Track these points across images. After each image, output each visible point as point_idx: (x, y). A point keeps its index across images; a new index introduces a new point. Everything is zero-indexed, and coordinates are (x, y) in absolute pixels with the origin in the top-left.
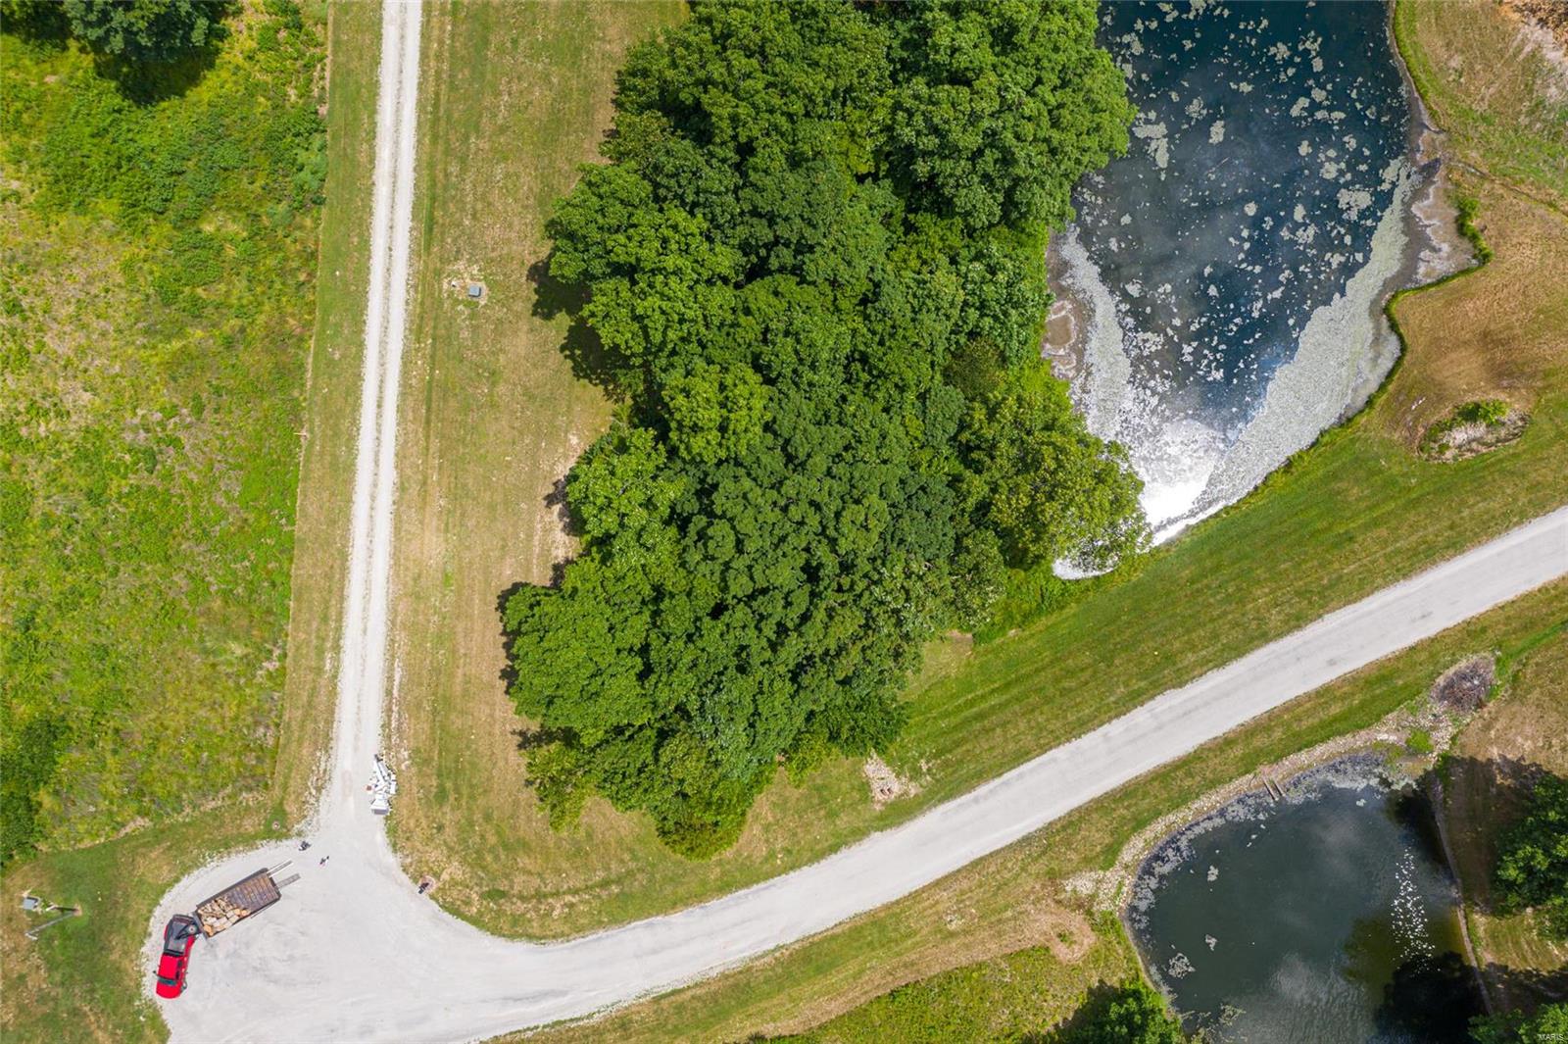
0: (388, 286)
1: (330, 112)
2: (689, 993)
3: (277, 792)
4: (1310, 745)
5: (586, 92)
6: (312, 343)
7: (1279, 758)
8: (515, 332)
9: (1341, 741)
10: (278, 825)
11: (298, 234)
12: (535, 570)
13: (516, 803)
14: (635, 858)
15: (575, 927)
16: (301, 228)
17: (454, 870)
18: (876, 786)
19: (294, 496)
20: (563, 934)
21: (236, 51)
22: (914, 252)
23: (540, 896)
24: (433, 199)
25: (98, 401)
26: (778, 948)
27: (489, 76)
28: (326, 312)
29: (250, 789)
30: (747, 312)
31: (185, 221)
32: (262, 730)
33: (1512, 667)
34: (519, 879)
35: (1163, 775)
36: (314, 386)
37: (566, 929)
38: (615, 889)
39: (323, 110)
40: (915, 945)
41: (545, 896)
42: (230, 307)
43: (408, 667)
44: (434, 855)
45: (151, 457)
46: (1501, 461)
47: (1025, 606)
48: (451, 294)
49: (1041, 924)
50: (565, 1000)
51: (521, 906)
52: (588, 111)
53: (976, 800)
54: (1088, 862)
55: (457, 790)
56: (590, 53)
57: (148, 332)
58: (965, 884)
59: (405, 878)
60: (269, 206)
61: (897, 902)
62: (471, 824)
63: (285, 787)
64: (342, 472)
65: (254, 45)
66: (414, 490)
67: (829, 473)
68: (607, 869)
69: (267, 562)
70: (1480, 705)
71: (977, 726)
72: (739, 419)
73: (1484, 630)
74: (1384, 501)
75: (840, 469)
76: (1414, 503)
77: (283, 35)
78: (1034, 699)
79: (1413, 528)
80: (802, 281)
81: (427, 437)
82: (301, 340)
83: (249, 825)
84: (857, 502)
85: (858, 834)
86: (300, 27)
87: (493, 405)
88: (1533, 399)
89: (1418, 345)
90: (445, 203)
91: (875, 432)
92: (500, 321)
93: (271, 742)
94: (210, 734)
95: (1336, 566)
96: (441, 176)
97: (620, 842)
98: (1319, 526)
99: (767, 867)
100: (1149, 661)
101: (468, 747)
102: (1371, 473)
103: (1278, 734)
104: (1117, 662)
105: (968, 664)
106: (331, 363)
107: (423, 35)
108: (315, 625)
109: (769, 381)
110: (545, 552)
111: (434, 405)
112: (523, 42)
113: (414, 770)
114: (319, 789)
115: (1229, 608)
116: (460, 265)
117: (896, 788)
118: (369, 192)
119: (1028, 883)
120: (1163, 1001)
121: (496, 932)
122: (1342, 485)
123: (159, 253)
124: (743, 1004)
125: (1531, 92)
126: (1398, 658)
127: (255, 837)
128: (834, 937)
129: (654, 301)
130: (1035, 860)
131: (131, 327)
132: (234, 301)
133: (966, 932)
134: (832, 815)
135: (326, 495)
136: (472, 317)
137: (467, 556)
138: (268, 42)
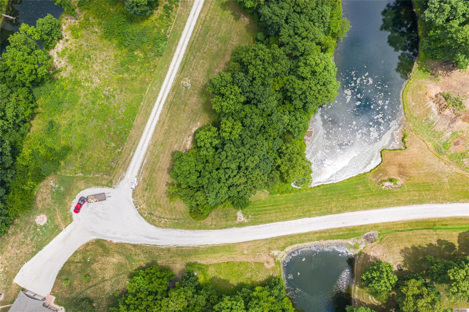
0: (170, 78)
2: (185, 248)
3: (112, 177)
4: (333, 239)
5: (225, 51)
6: (150, 85)
7: (326, 240)
8: (194, 97)
9: (340, 240)
10: (110, 184)
11: (154, 61)
12: (181, 148)
13: (161, 196)
14: (182, 216)
15: (165, 226)
16: (155, 60)
17: (144, 206)
18: (238, 218)
19: (136, 116)
20: (162, 227)
21: (154, 17)
22: (282, 109)
23: (160, 217)
24: (185, 63)
25: (100, 82)
26: (207, 245)
27: (206, 41)
28: (155, 79)
29: (106, 175)
30: (244, 111)
31: (132, 50)
32: (113, 163)
33: (382, 236)
34: (157, 212)
35: (300, 235)
36: (147, 94)
37: (163, 226)
38: (176, 221)
39: (168, 36)
40: (235, 254)
41: (161, 218)
42: (135, 72)
43: (148, 160)
44: (141, 201)
45: (108, 98)
46: (394, 192)
47: (283, 190)
48: (183, 84)
49: (264, 258)
50: (158, 241)
51: (155, 218)
52: (224, 55)
53: (259, 227)
54: (278, 248)
55: (150, 189)
56: (229, 43)
57: (116, 71)
58: (250, 244)
59: (133, 204)
60: (150, 53)
61: (235, 243)
62: (151, 197)
63: (114, 177)
64: (148, 114)
65: (158, 17)
66: (161, 123)
67: (249, 149)
68: (176, 216)
69: (126, 128)
70: (372, 242)
71: (264, 212)
72: (234, 132)
73: (378, 227)
74: (366, 193)
75: (252, 149)
76: (372, 195)
77: (165, 17)
78: (278, 210)
79: (371, 200)
80: (257, 108)
81: (168, 113)
82: (148, 83)
83: (104, 182)
84: (253, 156)
85: (231, 226)
86: (169, 17)
87: (184, 111)
88: (406, 181)
89: (385, 162)
90: (188, 64)
91: (261, 143)
92: (191, 93)
93: (114, 166)
94: (102, 160)
95: (351, 203)
96: (189, 58)
97: (181, 212)
98: (351, 193)
99: (210, 227)
100: (305, 210)
101: (155, 181)
102: (366, 186)
103: (327, 234)
104: (298, 208)
105: (267, 199)
106: (152, 90)
107: (194, 27)
108: (131, 145)
109: (243, 126)
110: (185, 146)
111: (171, 107)
112: (215, 36)
113: (142, 182)
114: (121, 180)
115: (325, 204)
116: (187, 79)
117: (243, 219)
118: (172, 57)
119: (264, 248)
120: (284, 283)
121: (149, 222)
122: (359, 186)
123: (123, 55)
124: (195, 254)
125: (427, 116)
126: (358, 227)
127: (104, 185)
128: (219, 246)
129: (225, 103)
130: (267, 244)
131: (113, 69)
132: (136, 70)
133: (247, 255)
134: (227, 221)
135: (142, 118)
136: (186, 90)
137: (168, 141)
138: (161, 18)
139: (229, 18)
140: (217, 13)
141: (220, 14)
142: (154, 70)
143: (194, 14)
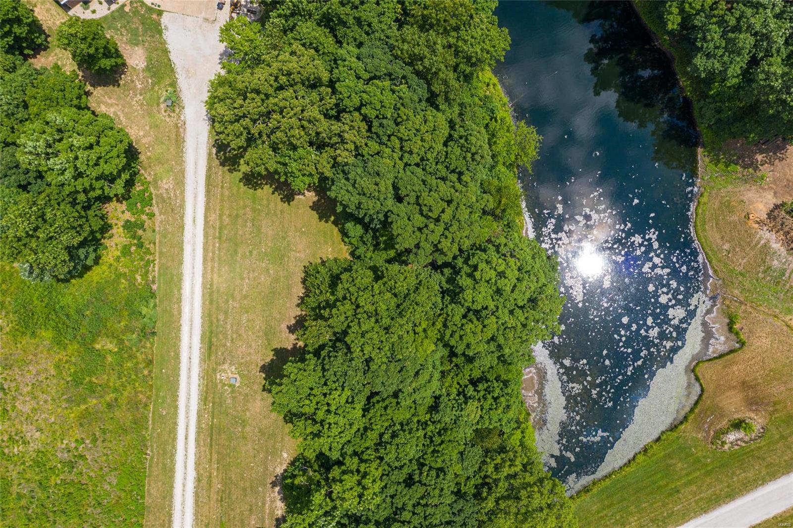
0: (189, 377)
1: (159, 287)
5: (287, 278)
6: (151, 407)
8: (254, 400)
11: (143, 350)
12: (267, 521)
16: (144, 347)
19: (144, 485)
21: (110, 256)
24: (211, 332)
25: (43, 437)
27: (238, 270)
28: (158, 390)
36: (153, 429)
39: (154, 287)
42: (110, 387)
45: (71, 465)
46: (752, 450)
48: (221, 381)
52: (289, 287)
56: (289, 258)
57: (69, 401)
60: (128, 335)
64: (169, 472)
65: (119, 253)
66: (204, 481)
74: (694, 471)
76: (708, 473)
77: (133, 248)
79: (710, 486)
81: (211, 454)
82: (146, 405)
86: (142, 245)
87: (244, 438)
88: (768, 417)
89: (710, 388)
90: (217, 334)
92: (247, 395)
95: (671, 506)
96: (215, 321)
98: (661, 483)
102: (688, 456)
106: (161, 416)
107: (204, 249)
110: (272, 512)
111: (214, 437)
112: (255, 252)
116: (226, 366)
118: (178, 329)
122: (673, 461)
123: (74, 359)
125: (764, 262)
131: (59, 398)
132: (111, 384)
135: (160, 484)
136: (233, 392)
137: (232, 514)
138: (126, 251)
139: (272, 205)
140: (242, 203)
141: (248, 202)
142: (150, 372)
143: (194, 221)
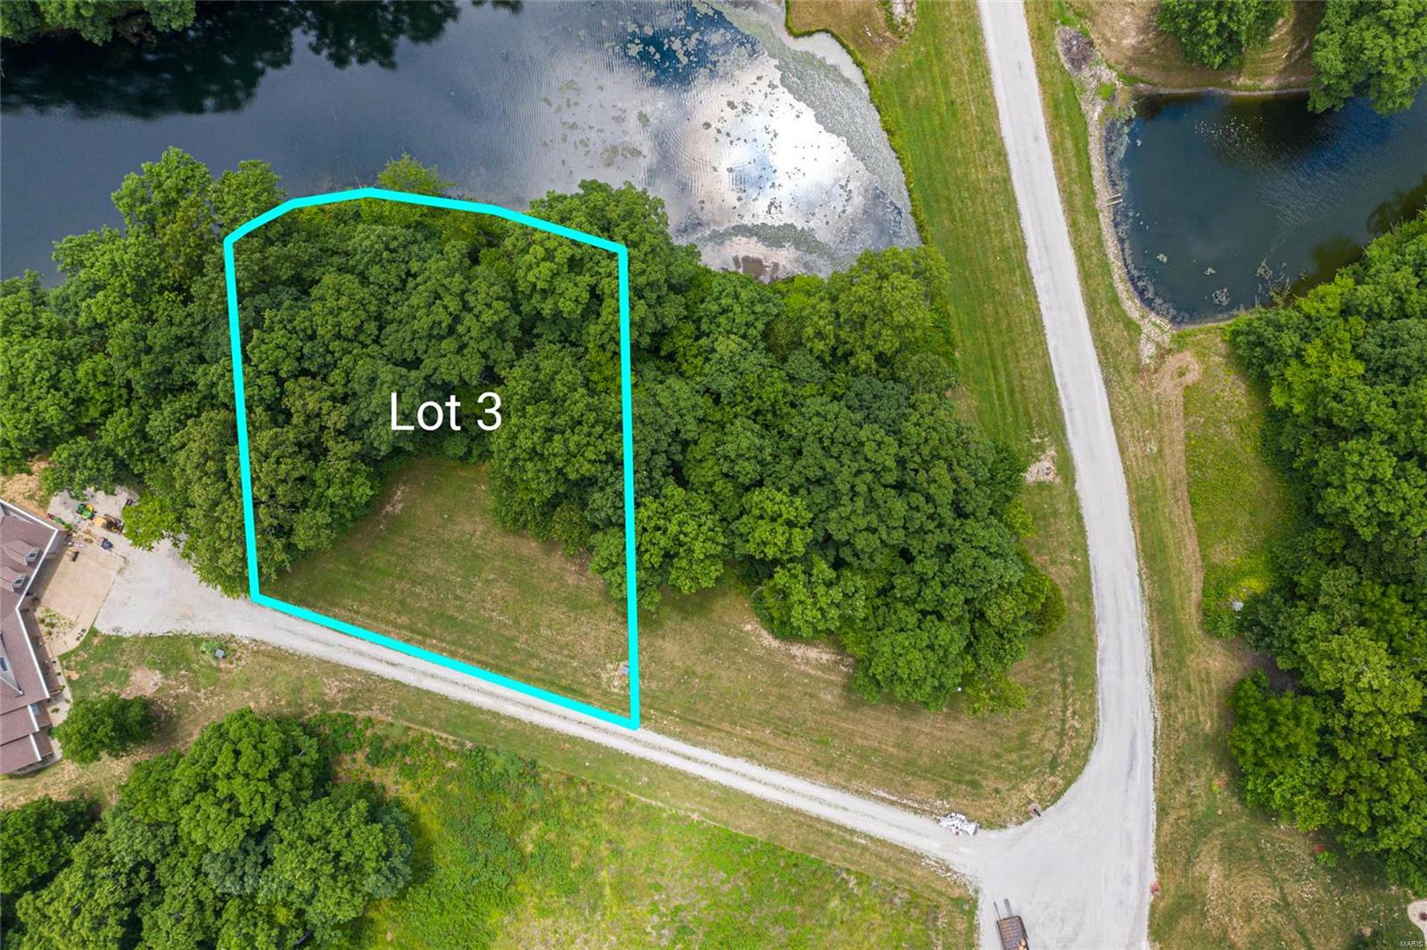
0: (606, 731)
1: (471, 740)
2: (1156, 646)
3: (943, 900)
4: (1089, 168)
5: (506, 557)
6: (632, 795)
7: (1093, 192)
8: (662, 649)
9: (1092, 146)
10: (966, 905)
11: (551, 785)
13: (992, 733)
14: (1051, 660)
15: (1090, 713)
16: (548, 782)
17: (1029, 789)
18: (1042, 478)
19: (737, 835)
20: (1093, 724)
21: (410, 796)
23: (1062, 733)
24: (552, 683)
26: (1140, 575)
27: (477, 623)
28: (612, 779)
29: (936, 919)
31: (522, 862)
32: (896, 900)
33: (1070, 14)
34: (1046, 745)
35: (1085, 276)
36: (662, 801)
37: (1090, 721)
38: (1070, 679)
39: (469, 745)
40: (1161, 478)
41: (1063, 730)
42: (591, 846)
43: (878, 785)
44: (1015, 801)
45: (684, 930)
47: (942, 341)
48: (623, 688)
49: (1168, 387)
50: (1140, 734)
51: (1066, 748)
52: (520, 559)
53: (1071, 410)
54: (1133, 343)
55: (973, 773)
56: (479, 547)
57: (594, 909)
58: (1127, 433)
59: (1026, 825)
60: (527, 801)
61: (1128, 483)
62: (999, 769)
63: (940, 894)
64: (728, 796)
65: (409, 783)
66: (755, 749)
68: (1054, 681)
69: (778, 865)
70: (1091, 43)
71: (1018, 396)
73: (1040, 28)
74: (931, 72)
76: (939, 53)
77: (408, 760)
78: (1008, 352)
79: (955, 58)
80: (696, 443)
81: (719, 730)
82: (628, 801)
83: (961, 926)
85: (1073, 499)
86: (407, 747)
87: (710, 677)
89: (827, 20)
90: (558, 676)
92: (651, 658)
93: (906, 895)
94: (889, 937)
95: (969, 118)
96: (538, 673)
97: (1037, 667)
98: (937, 122)
99: (1081, 569)
100: (1002, 265)
101: (945, 757)
102: (909, 76)
103: (1076, 188)
104: (997, 287)
105: (972, 392)
106: (649, 785)
107: (434, 662)
108: (832, 844)
109: (760, 484)
110: (823, 668)
111: (698, 720)
112: (458, 592)
113: (951, 799)
114: (948, 870)
115: (979, 201)
116: (604, 676)
117: (1047, 464)
118: (535, 727)
119: (1137, 389)
120: (1243, 316)
121: (1080, 770)
122: (912, 98)
123: (538, 887)
124: (1173, 611)
126: (1045, 92)
127: (971, 924)
128: (1142, 534)
130: (1122, 379)
131: (586, 921)
132: (586, 843)
133: (1161, 441)
134: (1055, 514)
135: (742, 812)
136: (642, 677)
137: (810, 724)
138: (409, 772)
139: (400, 550)
140: (386, 592)
141: (389, 581)
142: (583, 783)
143: (393, 664)
